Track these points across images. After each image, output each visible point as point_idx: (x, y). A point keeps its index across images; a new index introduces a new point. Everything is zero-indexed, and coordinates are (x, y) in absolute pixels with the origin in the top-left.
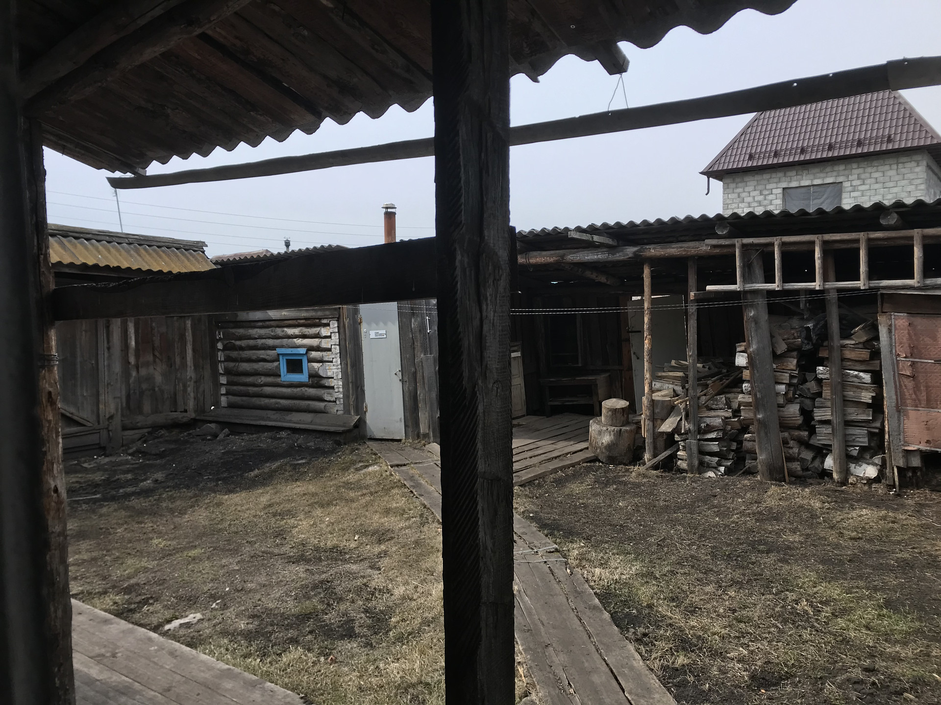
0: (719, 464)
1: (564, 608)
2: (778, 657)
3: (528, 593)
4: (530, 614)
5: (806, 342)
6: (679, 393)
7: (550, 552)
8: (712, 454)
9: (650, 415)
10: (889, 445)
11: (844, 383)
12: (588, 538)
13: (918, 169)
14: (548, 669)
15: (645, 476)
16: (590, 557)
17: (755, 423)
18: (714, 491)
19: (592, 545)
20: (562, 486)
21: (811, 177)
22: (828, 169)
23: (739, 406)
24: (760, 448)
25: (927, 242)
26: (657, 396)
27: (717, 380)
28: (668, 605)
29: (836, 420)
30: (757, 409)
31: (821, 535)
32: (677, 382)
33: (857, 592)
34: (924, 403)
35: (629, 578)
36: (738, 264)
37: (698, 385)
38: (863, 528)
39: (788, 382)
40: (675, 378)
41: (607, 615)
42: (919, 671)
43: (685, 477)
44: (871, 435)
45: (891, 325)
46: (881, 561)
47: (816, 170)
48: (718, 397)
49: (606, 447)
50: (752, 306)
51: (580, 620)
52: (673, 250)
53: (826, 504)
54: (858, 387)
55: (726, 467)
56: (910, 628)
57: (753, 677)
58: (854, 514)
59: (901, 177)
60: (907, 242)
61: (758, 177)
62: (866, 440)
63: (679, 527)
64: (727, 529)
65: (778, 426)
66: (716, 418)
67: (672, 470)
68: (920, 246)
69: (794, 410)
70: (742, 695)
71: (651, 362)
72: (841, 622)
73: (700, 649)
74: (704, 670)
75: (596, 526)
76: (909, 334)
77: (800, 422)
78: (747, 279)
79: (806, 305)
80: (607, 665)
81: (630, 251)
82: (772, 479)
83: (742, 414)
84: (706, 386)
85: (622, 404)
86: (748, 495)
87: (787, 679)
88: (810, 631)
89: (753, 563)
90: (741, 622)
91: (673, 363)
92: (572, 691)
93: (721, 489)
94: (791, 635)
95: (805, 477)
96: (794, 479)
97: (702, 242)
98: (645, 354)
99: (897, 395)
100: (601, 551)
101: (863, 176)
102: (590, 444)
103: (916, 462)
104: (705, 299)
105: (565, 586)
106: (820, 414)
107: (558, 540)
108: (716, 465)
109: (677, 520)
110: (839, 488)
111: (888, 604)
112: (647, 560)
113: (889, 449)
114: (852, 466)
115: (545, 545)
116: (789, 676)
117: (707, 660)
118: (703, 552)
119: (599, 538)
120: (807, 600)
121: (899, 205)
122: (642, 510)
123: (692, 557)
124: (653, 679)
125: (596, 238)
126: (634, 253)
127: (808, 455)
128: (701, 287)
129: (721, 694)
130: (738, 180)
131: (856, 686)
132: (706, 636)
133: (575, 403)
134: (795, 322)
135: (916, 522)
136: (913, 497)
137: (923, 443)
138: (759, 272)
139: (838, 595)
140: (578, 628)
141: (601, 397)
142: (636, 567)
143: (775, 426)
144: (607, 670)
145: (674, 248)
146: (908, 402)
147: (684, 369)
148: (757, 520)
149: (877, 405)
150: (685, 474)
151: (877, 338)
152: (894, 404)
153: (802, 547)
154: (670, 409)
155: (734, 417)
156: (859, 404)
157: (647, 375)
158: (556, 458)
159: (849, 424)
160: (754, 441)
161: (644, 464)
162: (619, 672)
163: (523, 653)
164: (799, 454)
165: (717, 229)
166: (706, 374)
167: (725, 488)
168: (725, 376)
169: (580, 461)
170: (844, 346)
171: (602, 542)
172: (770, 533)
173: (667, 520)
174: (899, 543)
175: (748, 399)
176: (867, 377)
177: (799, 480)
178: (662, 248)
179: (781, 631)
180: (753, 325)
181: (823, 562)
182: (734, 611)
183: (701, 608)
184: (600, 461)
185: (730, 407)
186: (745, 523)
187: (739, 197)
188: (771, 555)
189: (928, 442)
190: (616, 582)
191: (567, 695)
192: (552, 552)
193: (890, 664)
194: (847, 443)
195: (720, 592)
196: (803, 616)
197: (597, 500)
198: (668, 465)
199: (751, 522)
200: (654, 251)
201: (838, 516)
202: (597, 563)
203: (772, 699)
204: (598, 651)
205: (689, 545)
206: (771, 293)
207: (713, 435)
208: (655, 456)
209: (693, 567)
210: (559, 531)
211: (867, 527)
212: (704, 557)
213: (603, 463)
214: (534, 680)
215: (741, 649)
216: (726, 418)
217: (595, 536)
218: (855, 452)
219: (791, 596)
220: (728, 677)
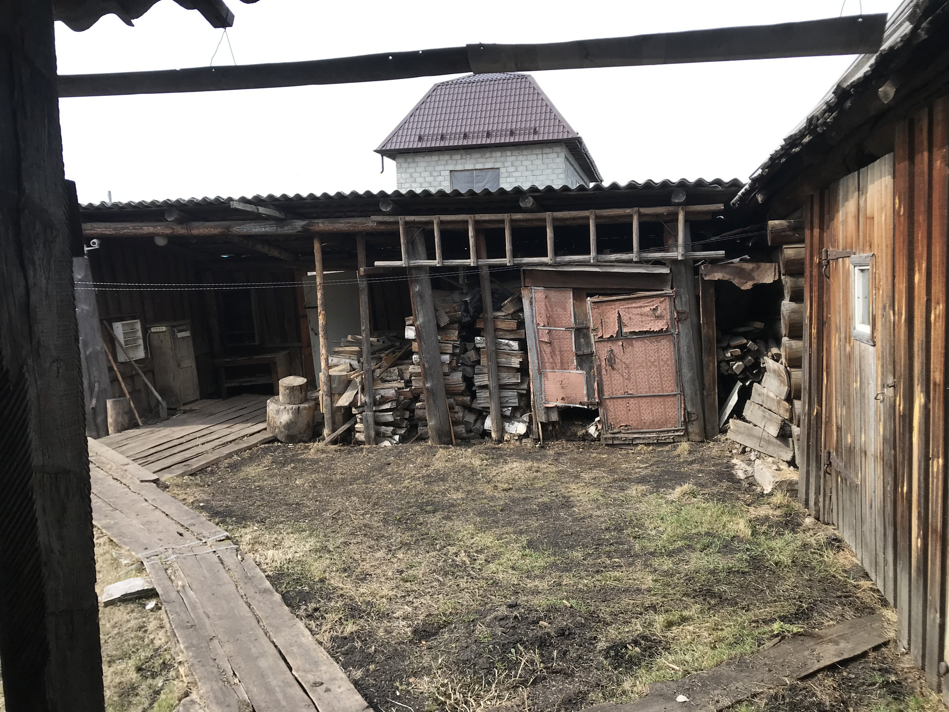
0: (394, 433)
1: (233, 596)
2: (438, 608)
3: (193, 587)
4: (194, 608)
5: (465, 314)
6: (356, 367)
7: (221, 541)
8: (387, 424)
9: (328, 391)
10: (534, 404)
11: (497, 351)
12: (262, 521)
13: (558, 160)
14: (212, 663)
15: (323, 451)
16: (263, 540)
17: (425, 392)
18: (388, 459)
19: (266, 528)
20: (237, 471)
21: (473, 161)
22: (488, 155)
23: (411, 377)
24: (430, 415)
25: (557, 223)
26: (333, 372)
27: (390, 352)
28: (340, 576)
29: (492, 384)
30: (426, 379)
31: (480, 490)
32: (354, 357)
33: (506, 538)
34: (559, 365)
35: (303, 556)
36: (402, 241)
37: (372, 359)
38: (514, 479)
39: (451, 352)
40: (352, 352)
41: (278, 597)
42: (553, 599)
43: (362, 449)
44: (520, 396)
45: (531, 298)
46: (526, 507)
47: (478, 155)
48: (392, 369)
49: (284, 426)
50: (417, 281)
51: (249, 606)
52: (342, 225)
53: (485, 461)
54: (508, 354)
55: (400, 435)
56: (546, 562)
57: (415, 632)
58: (506, 468)
59: (545, 166)
60: (541, 223)
61: (427, 159)
62: (517, 400)
63: (354, 498)
64: (399, 494)
65: (444, 393)
66: (389, 390)
67: (351, 443)
68: (552, 228)
69: (457, 377)
70: (404, 651)
71: (326, 338)
72: (492, 567)
73: (369, 614)
74: (371, 634)
75: (271, 507)
76: (546, 305)
77: (463, 388)
78: (411, 255)
79: (464, 281)
80: (276, 646)
81: (299, 224)
82: (441, 443)
83: (413, 384)
84: (380, 359)
85: (300, 381)
86: (419, 460)
87: (445, 626)
88: (467, 579)
89: (421, 524)
90: (407, 581)
91: (349, 338)
92: (236, 681)
93: (395, 457)
94: (450, 586)
95: (469, 438)
96: (460, 441)
97: (368, 218)
98: (320, 329)
99: (538, 360)
100: (275, 532)
101: (516, 164)
102: (269, 424)
103: (554, 417)
104: (374, 275)
105: (235, 574)
106: (479, 380)
107: (230, 527)
108: (391, 435)
109: (353, 491)
110: (496, 446)
111: (530, 544)
112: (321, 534)
113: (534, 407)
114: (507, 425)
115: (215, 533)
116: (447, 624)
117: (374, 624)
118: (376, 519)
119: (274, 519)
120: (465, 551)
121: (534, 189)
122: (319, 485)
123: (365, 526)
124: (321, 652)
125: (262, 210)
126: (303, 227)
127: (470, 418)
128: (370, 264)
129: (385, 654)
130: (410, 160)
131: (502, 623)
132: (375, 600)
133: (253, 383)
134: (456, 296)
135: (554, 469)
136: (555, 447)
137: (559, 400)
138: (421, 249)
139: (491, 542)
140: (246, 615)
141: (279, 375)
142: (312, 543)
143: (442, 393)
144: (275, 651)
145: (341, 223)
146: (547, 365)
147: (358, 343)
148: (426, 483)
149: (523, 369)
150: (363, 446)
151: (521, 310)
152: (536, 368)
153: (463, 503)
154: (347, 383)
155: (407, 387)
156: (510, 369)
157: (323, 351)
158: (231, 442)
159: (503, 387)
160: (425, 409)
161: (324, 439)
162: (287, 652)
163: (184, 651)
164: (463, 417)
165: (382, 205)
166: (380, 347)
167: (399, 455)
168: (397, 349)
169: (257, 443)
170: (496, 318)
171: (277, 523)
172: (437, 494)
173: (343, 493)
174: (541, 488)
175: (418, 369)
176: (515, 345)
177: (464, 441)
178: (330, 223)
179: (442, 584)
180: (418, 299)
181: (480, 514)
182: (402, 572)
183: (371, 575)
184: (278, 441)
185: (402, 378)
186: (415, 487)
187: (411, 177)
188: (437, 514)
189: (563, 399)
190: (290, 561)
191: (231, 686)
192: (223, 540)
193: (530, 597)
194: (502, 405)
195: (390, 556)
196: (461, 567)
197: (273, 480)
198: (347, 439)
199: (420, 485)
200: (322, 225)
201: (494, 471)
202: (270, 545)
203: (432, 648)
204: (266, 635)
205: (362, 515)
206: (433, 269)
207: (387, 406)
208: (334, 430)
209: (365, 535)
210: (231, 517)
211: (517, 477)
212: (376, 524)
213: (281, 442)
214: (196, 677)
215: (406, 607)
216: (399, 389)
217: (270, 518)
218: (508, 413)
219: (452, 550)
220: (393, 636)
